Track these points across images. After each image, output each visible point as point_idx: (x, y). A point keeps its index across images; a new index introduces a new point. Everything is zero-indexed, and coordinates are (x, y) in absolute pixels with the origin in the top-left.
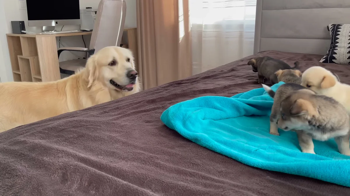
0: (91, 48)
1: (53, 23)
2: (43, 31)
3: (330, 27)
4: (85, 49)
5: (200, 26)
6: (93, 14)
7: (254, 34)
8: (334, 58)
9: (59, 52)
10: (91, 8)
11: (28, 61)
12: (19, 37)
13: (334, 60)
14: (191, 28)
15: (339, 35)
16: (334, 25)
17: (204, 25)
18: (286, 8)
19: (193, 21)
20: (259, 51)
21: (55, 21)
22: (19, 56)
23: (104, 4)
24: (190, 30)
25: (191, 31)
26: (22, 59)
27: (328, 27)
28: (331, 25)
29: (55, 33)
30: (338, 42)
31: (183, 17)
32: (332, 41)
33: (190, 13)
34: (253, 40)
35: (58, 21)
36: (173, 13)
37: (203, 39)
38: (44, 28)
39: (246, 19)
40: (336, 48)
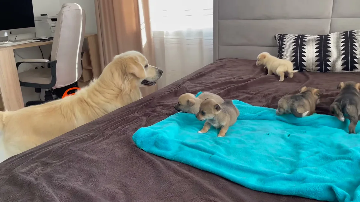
0: (52, 60)
1: (6, 33)
3: (277, 36)
4: (47, 61)
5: (162, 33)
6: (50, 22)
9: (18, 64)
10: (46, 15)
15: (284, 44)
16: (280, 35)
17: (165, 32)
18: (239, 19)
19: (154, 28)
20: (218, 58)
21: (8, 31)
23: (64, 14)
24: (152, 36)
25: (153, 38)
27: (275, 37)
28: (278, 35)
30: (283, 52)
31: (144, 25)
32: (279, 50)
33: (151, 20)
34: (212, 47)
35: (12, 30)
36: (134, 20)
37: (165, 45)
40: (282, 57)
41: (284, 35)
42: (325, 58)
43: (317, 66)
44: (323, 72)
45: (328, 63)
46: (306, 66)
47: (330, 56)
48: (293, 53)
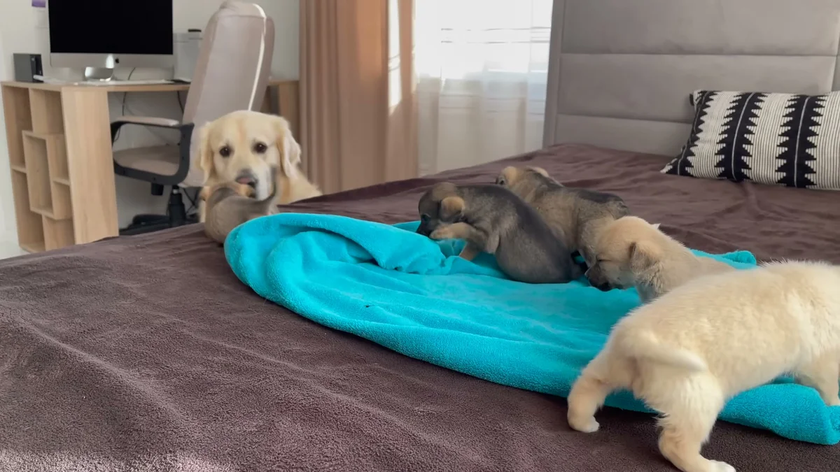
0: (186, 121)
1: (110, 61)
2: (85, 79)
3: (696, 95)
4: (173, 123)
5: (436, 82)
7: (543, 105)
8: (689, 165)
9: (115, 127)
10: (199, 31)
11: (42, 143)
12: (26, 91)
13: (687, 169)
14: (418, 85)
15: (706, 114)
16: (703, 93)
17: (443, 79)
18: (608, 51)
19: (421, 69)
20: (552, 143)
21: (114, 57)
22: (25, 133)
24: (414, 88)
26: (30, 138)
27: (691, 97)
28: (698, 93)
29: (113, 83)
30: (701, 131)
31: (399, 60)
34: (542, 119)
35: (122, 57)
37: (441, 111)
38: (89, 71)
39: (533, 71)
40: (696, 143)
41: (712, 93)
42: (802, 150)
43: (780, 170)
44: (794, 186)
45: (808, 163)
46: (751, 169)
47: (816, 147)
48: (723, 133)
